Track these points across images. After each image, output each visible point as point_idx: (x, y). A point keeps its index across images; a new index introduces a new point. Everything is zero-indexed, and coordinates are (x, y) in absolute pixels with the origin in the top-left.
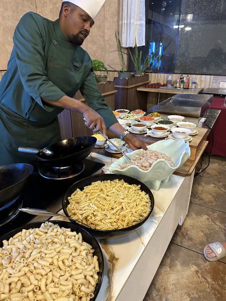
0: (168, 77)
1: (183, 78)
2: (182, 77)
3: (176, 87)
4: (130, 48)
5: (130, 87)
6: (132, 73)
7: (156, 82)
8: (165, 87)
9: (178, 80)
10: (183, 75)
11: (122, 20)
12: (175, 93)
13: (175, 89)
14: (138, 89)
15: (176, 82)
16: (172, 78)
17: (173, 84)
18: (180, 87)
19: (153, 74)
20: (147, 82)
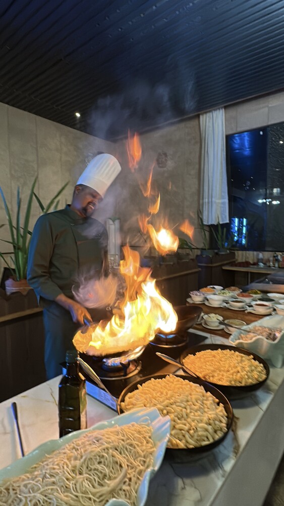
0: (258, 255)
1: (277, 256)
2: (275, 255)
3: (270, 266)
4: (212, 226)
5: (214, 265)
6: (216, 251)
7: (244, 261)
8: (255, 267)
9: (271, 259)
10: (277, 253)
11: (203, 199)
12: (269, 272)
13: (269, 268)
14: (224, 268)
15: (269, 261)
16: (264, 257)
17: (266, 262)
18: (274, 267)
19: (240, 252)
20: (234, 260)
